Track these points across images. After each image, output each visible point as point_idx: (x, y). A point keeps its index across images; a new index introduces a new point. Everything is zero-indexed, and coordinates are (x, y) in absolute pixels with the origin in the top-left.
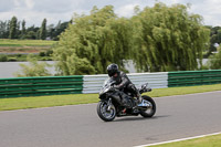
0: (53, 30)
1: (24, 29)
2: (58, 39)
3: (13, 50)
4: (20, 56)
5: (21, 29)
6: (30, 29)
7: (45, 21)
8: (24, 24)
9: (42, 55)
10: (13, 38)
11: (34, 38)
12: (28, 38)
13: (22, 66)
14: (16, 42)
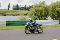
0: (28, 8)
2: (29, 10)
3: (17, 13)
4: (19, 15)
5: (19, 7)
7: (26, 5)
9: (25, 14)
10: (17, 10)
11: (23, 10)
12: (21, 10)
13: (19, 17)
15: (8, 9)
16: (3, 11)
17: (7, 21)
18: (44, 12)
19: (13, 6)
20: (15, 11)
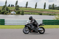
1: (56, 7)
3: (53, 12)
4: (54, 14)
5: (55, 7)
6: (57, 7)
8: (56, 6)
10: (53, 9)
12: (57, 9)
13: (55, 17)
14: (54, 10)
15: (44, 9)
16: (39, 10)
17: (43, 20)
19: (49, 6)
20: (51, 10)
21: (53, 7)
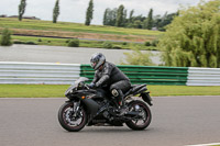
0: (160, 20)
1: (131, 19)
2: (164, 30)
3: (119, 38)
4: (125, 44)
5: (128, 17)
6: (136, 19)
7: (151, 11)
8: (132, 12)
9: (148, 44)
10: (119, 26)
11: (140, 27)
12: (135, 27)
14: (122, 30)
15: (88, 23)
16: (68, 29)
17: (82, 67)
18: (216, 37)
19: (106, 13)
20: (112, 29)
21: (121, 18)
